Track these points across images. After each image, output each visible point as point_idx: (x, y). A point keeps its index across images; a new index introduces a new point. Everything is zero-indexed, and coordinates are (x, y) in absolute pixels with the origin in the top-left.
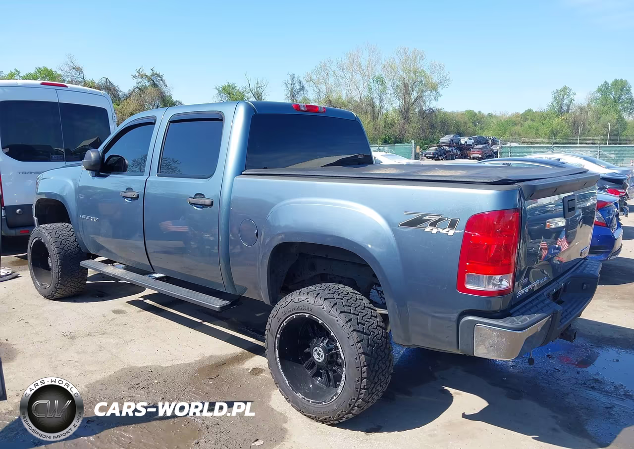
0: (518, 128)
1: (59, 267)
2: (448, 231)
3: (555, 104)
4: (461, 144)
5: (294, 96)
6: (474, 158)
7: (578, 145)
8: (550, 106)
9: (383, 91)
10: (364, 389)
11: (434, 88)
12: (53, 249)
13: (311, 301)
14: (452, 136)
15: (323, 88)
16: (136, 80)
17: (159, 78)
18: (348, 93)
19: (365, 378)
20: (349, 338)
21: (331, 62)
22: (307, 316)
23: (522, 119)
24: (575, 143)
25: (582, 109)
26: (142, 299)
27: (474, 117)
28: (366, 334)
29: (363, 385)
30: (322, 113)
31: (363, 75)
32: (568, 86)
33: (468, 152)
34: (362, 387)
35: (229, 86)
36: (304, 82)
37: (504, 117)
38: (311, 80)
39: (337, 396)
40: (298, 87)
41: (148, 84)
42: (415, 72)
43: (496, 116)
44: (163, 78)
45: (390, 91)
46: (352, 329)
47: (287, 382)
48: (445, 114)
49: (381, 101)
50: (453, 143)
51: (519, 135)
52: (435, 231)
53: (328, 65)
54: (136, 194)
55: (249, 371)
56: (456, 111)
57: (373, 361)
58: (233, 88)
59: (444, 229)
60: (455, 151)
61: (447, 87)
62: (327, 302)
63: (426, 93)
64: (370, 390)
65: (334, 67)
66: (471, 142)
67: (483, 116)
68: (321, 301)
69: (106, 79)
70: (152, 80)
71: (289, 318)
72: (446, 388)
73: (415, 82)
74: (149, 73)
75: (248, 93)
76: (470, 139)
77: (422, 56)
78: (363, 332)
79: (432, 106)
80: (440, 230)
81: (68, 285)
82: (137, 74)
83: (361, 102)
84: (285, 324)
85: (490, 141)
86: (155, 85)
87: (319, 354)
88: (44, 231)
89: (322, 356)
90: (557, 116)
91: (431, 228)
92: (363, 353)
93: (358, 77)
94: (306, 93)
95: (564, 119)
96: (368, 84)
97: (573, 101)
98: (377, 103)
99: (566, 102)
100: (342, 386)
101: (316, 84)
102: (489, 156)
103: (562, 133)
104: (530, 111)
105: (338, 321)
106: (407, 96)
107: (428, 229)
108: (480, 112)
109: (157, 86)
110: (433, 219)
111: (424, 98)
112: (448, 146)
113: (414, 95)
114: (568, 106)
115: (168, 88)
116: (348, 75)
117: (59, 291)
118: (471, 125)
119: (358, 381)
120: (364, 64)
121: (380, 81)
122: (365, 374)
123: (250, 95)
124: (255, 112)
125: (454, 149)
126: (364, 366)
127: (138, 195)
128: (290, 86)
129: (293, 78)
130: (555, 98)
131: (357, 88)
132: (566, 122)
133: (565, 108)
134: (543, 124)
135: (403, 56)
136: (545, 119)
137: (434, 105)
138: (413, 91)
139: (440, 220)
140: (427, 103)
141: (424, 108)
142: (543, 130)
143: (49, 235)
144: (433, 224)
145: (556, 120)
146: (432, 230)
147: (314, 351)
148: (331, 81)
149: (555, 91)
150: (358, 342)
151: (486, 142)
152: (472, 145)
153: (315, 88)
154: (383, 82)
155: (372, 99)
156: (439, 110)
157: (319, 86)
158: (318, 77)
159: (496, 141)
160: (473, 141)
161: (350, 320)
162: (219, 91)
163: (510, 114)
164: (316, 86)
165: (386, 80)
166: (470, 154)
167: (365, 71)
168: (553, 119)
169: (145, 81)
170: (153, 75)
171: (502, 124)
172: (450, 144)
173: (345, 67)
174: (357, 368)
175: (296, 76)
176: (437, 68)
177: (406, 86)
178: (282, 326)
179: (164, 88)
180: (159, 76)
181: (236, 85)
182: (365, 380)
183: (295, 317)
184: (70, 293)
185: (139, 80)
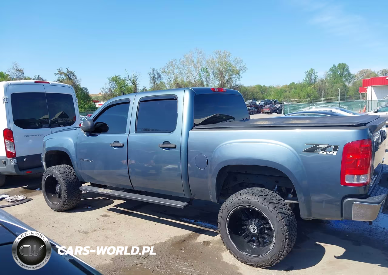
0: (287, 93)
1: (66, 191)
2: (333, 153)
3: (307, 79)
4: (257, 105)
5: (155, 81)
6: (266, 113)
7: (323, 102)
8: (304, 80)
9: (208, 76)
10: (287, 245)
11: (238, 73)
12: (61, 181)
13: (250, 198)
14: (251, 101)
15: (172, 76)
16: (57, 76)
17: (72, 74)
18: (187, 78)
19: (287, 239)
20: (276, 217)
21: (176, 60)
22: (247, 207)
23: (289, 88)
24: (320, 101)
25: (322, 81)
26: (115, 207)
27: (261, 89)
28: (285, 214)
29: (286, 243)
30: (225, 92)
31: (195, 68)
32: (313, 68)
33: (261, 109)
34: (286, 244)
35: (116, 77)
36: (160, 73)
37: (279, 88)
38: (164, 72)
39: (270, 251)
40: (157, 76)
41: (65, 78)
42: (226, 64)
43: (274, 88)
44: (75, 74)
45: (212, 76)
46: (278, 212)
47: (235, 246)
48: (245, 87)
49: (207, 82)
50: (252, 105)
51: (289, 98)
52: (325, 153)
53: (174, 62)
54: (122, 144)
55: (202, 243)
56: (250, 86)
57: (290, 229)
58: (118, 78)
59: (331, 152)
60: (254, 109)
61: (245, 72)
62: (260, 198)
63: (233, 76)
64: (290, 245)
65: (178, 63)
66: (262, 103)
67: (266, 88)
68: (256, 198)
69: (39, 76)
70: (68, 76)
71: (235, 209)
72: (318, 243)
73: (226, 70)
74: (65, 71)
75: (128, 80)
76: (262, 102)
77: (229, 55)
78: (283, 213)
79: (237, 84)
80: (328, 152)
81: (71, 202)
82: (58, 72)
83: (196, 83)
84: (232, 213)
85: (274, 102)
86: (69, 79)
87: (254, 229)
88: (54, 170)
89: (256, 230)
90: (309, 86)
91: (323, 152)
92: (285, 225)
93: (192, 69)
94: (162, 79)
95: (313, 87)
96: (198, 72)
97: (317, 77)
98: (205, 83)
99: (313, 77)
100: (273, 245)
101: (168, 74)
102: (274, 111)
103: (313, 95)
104: (293, 83)
105: (268, 208)
106: (222, 79)
107: (321, 152)
108: (264, 86)
109: (71, 79)
110: (323, 147)
111: (232, 79)
112: (249, 107)
113: (226, 77)
114: (315, 80)
115: (78, 80)
116: (186, 68)
117: (66, 206)
118: (260, 93)
119: (284, 241)
120: (195, 60)
121: (205, 70)
122: (288, 236)
123: (129, 81)
124: (195, 94)
125: (253, 108)
126: (287, 232)
127: (123, 144)
128: (152, 76)
129: (153, 71)
130: (307, 76)
131: (192, 75)
132: (315, 89)
133: (313, 81)
134: (302, 91)
135: (218, 55)
136: (303, 87)
137: (238, 83)
138: (225, 75)
139: (328, 147)
140: (234, 82)
141: (233, 85)
142: (303, 94)
143: (58, 172)
144: (324, 150)
145: (309, 88)
146: (323, 153)
147: (250, 226)
148: (176, 71)
149: (306, 72)
150: (282, 219)
151: (271, 103)
152: (263, 105)
153: (168, 77)
154: (207, 71)
155: (202, 81)
156: (241, 86)
157: (170, 75)
158: (168, 69)
159: (277, 102)
160: (263, 103)
161: (276, 207)
162: (110, 80)
163: (282, 85)
164: (168, 75)
165: (209, 69)
166: (263, 110)
167: (196, 64)
168: (308, 88)
169: (63, 76)
170: (68, 72)
171: (279, 92)
172: (250, 105)
173: (184, 63)
174: (283, 233)
175: (155, 69)
176: (238, 61)
177: (221, 72)
178: (230, 214)
179: (75, 80)
180: (71, 73)
181: (120, 76)
182: (288, 240)
183: (239, 208)
184: (72, 207)
185: (60, 76)
